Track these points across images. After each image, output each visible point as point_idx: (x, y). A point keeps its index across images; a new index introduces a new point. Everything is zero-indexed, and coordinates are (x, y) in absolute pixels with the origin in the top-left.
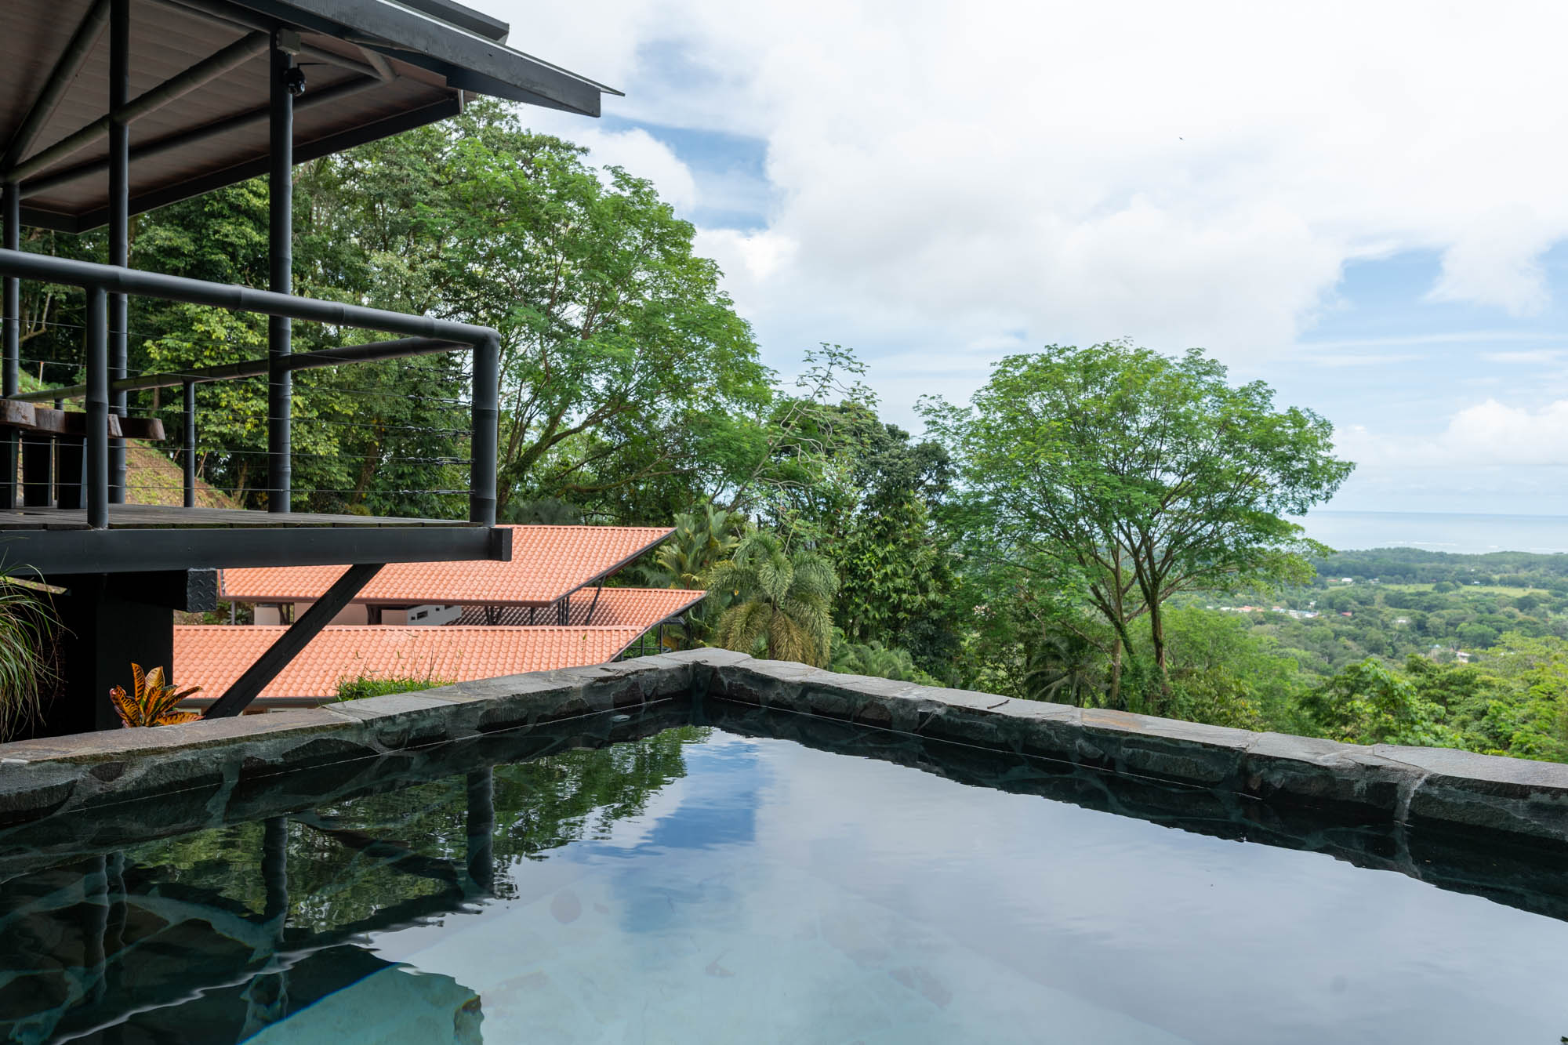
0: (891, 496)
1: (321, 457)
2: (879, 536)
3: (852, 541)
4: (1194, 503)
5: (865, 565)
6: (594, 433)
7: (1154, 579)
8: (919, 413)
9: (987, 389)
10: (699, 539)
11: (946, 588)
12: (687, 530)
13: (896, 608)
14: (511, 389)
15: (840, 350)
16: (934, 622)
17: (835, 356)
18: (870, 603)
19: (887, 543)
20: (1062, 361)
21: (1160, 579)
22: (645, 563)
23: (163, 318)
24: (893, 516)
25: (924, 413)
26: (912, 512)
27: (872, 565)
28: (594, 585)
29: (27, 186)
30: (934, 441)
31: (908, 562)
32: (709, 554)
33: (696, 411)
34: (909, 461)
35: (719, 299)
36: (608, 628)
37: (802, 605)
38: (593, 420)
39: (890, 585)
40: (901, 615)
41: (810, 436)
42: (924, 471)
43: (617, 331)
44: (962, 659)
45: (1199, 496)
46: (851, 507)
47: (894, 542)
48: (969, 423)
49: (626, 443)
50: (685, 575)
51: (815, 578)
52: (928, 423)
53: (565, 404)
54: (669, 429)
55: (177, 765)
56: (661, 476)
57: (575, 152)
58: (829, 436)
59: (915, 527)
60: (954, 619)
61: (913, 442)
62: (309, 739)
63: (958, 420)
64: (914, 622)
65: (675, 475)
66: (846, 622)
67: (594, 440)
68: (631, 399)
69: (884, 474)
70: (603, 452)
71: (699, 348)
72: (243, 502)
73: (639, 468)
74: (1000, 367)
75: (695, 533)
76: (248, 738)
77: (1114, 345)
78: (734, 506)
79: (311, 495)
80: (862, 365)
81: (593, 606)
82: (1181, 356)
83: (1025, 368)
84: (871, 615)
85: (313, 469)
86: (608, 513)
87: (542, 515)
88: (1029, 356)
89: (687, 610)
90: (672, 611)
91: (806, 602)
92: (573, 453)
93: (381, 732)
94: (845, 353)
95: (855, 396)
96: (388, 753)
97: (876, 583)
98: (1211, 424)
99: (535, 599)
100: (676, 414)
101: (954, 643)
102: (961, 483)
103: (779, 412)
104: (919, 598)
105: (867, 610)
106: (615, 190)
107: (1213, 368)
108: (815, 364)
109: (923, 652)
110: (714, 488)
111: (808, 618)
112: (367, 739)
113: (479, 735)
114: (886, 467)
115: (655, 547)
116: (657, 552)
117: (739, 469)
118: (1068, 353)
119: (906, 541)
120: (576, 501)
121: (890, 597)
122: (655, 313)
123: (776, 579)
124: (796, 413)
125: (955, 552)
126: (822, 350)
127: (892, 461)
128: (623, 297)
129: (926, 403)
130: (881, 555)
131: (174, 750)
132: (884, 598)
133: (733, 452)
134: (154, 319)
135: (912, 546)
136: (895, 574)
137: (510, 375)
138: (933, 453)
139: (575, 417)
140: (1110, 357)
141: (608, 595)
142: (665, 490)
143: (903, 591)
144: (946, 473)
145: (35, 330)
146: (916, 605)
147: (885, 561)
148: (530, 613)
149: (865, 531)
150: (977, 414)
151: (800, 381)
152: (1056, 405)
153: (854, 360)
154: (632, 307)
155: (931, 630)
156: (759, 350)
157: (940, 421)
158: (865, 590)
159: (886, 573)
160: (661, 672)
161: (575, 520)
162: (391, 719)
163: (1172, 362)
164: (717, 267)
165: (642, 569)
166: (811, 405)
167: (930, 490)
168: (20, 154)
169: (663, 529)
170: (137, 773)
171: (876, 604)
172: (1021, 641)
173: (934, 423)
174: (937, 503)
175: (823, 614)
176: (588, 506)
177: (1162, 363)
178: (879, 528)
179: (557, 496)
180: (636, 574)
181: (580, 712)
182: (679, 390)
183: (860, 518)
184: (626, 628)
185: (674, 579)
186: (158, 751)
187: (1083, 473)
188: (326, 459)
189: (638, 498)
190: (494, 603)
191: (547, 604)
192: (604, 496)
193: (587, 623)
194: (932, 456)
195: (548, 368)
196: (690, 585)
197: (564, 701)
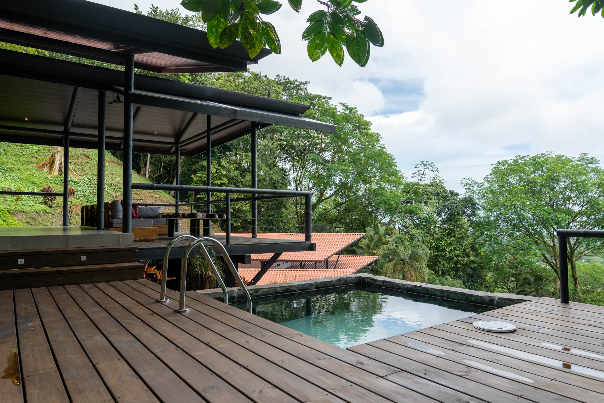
0: (452, 218)
1: (244, 211)
2: (448, 234)
3: (436, 237)
4: (588, 218)
5: (442, 246)
6: (336, 198)
7: (571, 251)
8: (462, 185)
9: (491, 175)
10: (376, 237)
11: (477, 255)
12: (371, 234)
13: (456, 263)
14: (306, 183)
15: (428, 163)
16: (472, 269)
17: (426, 165)
18: (445, 261)
19: (451, 237)
20: (522, 162)
21: (574, 251)
22: (356, 246)
23: (196, 167)
24: (453, 226)
25: (464, 185)
26: (461, 225)
27: (445, 246)
28: (337, 254)
29: (181, 146)
30: (470, 196)
31: (461, 244)
32: (380, 242)
33: (373, 188)
34: (459, 204)
35: (381, 147)
36: (342, 270)
37: (415, 262)
38: (336, 193)
39: (453, 253)
40: (459, 266)
41: (418, 196)
42: (466, 208)
43: (343, 161)
44: (486, 284)
45: (591, 215)
46: (436, 223)
47: (454, 236)
48: (484, 188)
49: (348, 201)
50: (371, 250)
51: (420, 251)
52: (466, 189)
53: (325, 188)
54: (363, 195)
55: (266, 291)
56: (361, 213)
57: (327, 99)
58: (425, 196)
59: (463, 231)
60: (482, 268)
61: (460, 197)
62: (286, 288)
63: (479, 187)
64: (464, 269)
65: (366, 213)
66: (436, 268)
67: (336, 200)
68: (349, 185)
69: (449, 210)
70: (339, 205)
71: (374, 165)
72: (220, 226)
73: (353, 210)
74: (495, 166)
75: (374, 234)
76: (276, 287)
77: (546, 154)
78: (389, 224)
79: (241, 223)
80: (437, 168)
81: (337, 262)
82: (577, 156)
83: (506, 165)
84: (446, 266)
85: (241, 215)
86: (341, 227)
87: (318, 229)
88: (508, 161)
89: (372, 263)
90: (366, 264)
91: (417, 261)
92: (328, 205)
93: (298, 288)
94: (430, 164)
95: (435, 181)
96: (299, 292)
97: (447, 253)
98: (594, 184)
99: (317, 260)
100: (366, 190)
101: (482, 277)
102: (482, 212)
103: (405, 188)
104: (466, 259)
105: (444, 264)
106: (342, 111)
107: (593, 161)
108: (419, 169)
109: (468, 281)
110: (381, 218)
111: (418, 267)
112: (295, 289)
113: (315, 289)
114: (449, 207)
115: (359, 240)
116: (360, 242)
117: (390, 210)
118: (525, 158)
119: (459, 236)
120: (330, 223)
121: (453, 258)
122: (357, 154)
123: (405, 252)
124: (412, 188)
125: (480, 240)
126: (421, 164)
127: (452, 204)
128: (346, 148)
129: (465, 181)
130: (449, 242)
131: (266, 288)
132: (451, 259)
133: (387, 204)
134: (193, 167)
135: (462, 238)
136: (455, 249)
137: (305, 178)
138: (469, 201)
139: (329, 192)
140: (545, 159)
141: (342, 258)
142: (363, 218)
143: (459, 256)
144: (475, 209)
145: (159, 173)
146: (465, 261)
147: (451, 244)
148: (315, 264)
149: (442, 232)
150: (487, 185)
151: (413, 176)
152: (521, 179)
153: (434, 167)
154: (349, 152)
155: (471, 272)
156: (396, 164)
157: (471, 188)
158: (443, 256)
159: (451, 249)
160: (352, 278)
161: (329, 231)
162: (299, 285)
163: (573, 160)
164: (380, 135)
165: (355, 248)
166: (418, 184)
167: (469, 216)
168: (180, 139)
169: (361, 234)
170: (261, 292)
171: (448, 261)
172: (513, 277)
173: (469, 189)
174: (472, 221)
175: (424, 265)
176: (334, 225)
177: (569, 160)
178: (447, 231)
179: (323, 222)
180: (352, 250)
181: (334, 286)
182: (366, 181)
183: (439, 228)
184: (349, 270)
185: (366, 252)
186: (263, 289)
187: (535, 207)
188: (246, 211)
189: (353, 221)
190: (302, 261)
191: (321, 261)
192: (340, 221)
193: (335, 268)
194: (469, 202)
195: (319, 175)
196: (373, 254)
197: (331, 283)
